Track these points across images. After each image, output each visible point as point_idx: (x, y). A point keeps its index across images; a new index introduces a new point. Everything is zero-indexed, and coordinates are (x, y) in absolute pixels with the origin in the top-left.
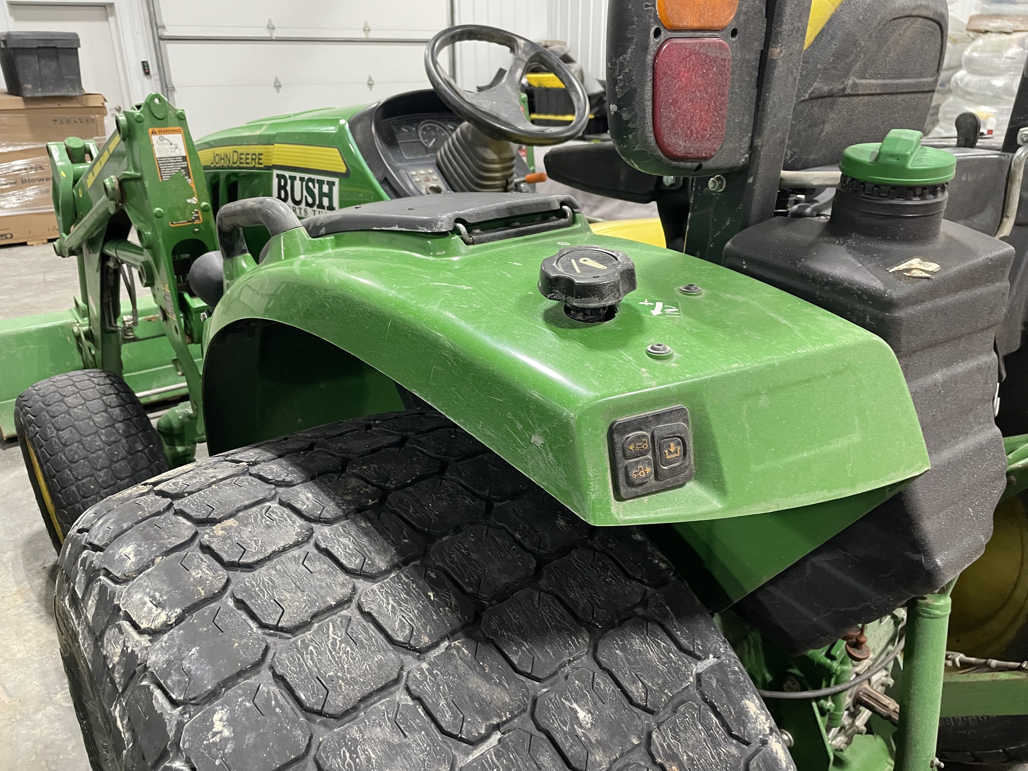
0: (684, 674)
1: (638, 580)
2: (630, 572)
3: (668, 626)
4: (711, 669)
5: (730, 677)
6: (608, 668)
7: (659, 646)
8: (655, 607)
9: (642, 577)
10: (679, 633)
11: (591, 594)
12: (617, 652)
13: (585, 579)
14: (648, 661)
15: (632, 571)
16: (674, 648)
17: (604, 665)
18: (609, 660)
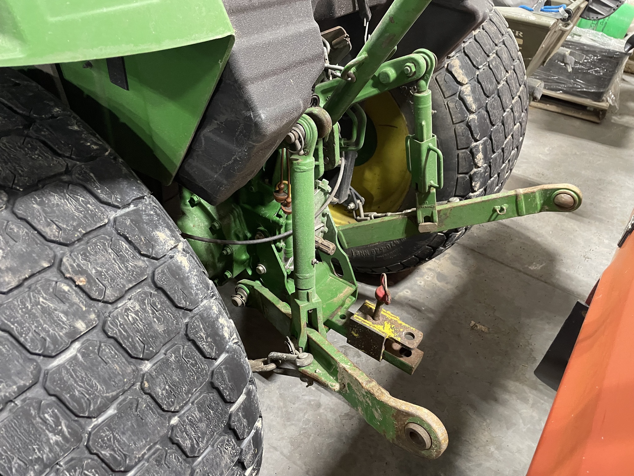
0: (100, 218)
1: (67, 157)
2: (59, 151)
3: (89, 187)
4: (128, 214)
5: (144, 218)
6: (25, 218)
7: (77, 200)
8: (79, 174)
9: (71, 155)
10: (99, 191)
11: (15, 167)
12: (35, 206)
13: (10, 157)
14: (65, 210)
15: (61, 151)
16: (92, 200)
17: (20, 216)
18: (25, 212)
